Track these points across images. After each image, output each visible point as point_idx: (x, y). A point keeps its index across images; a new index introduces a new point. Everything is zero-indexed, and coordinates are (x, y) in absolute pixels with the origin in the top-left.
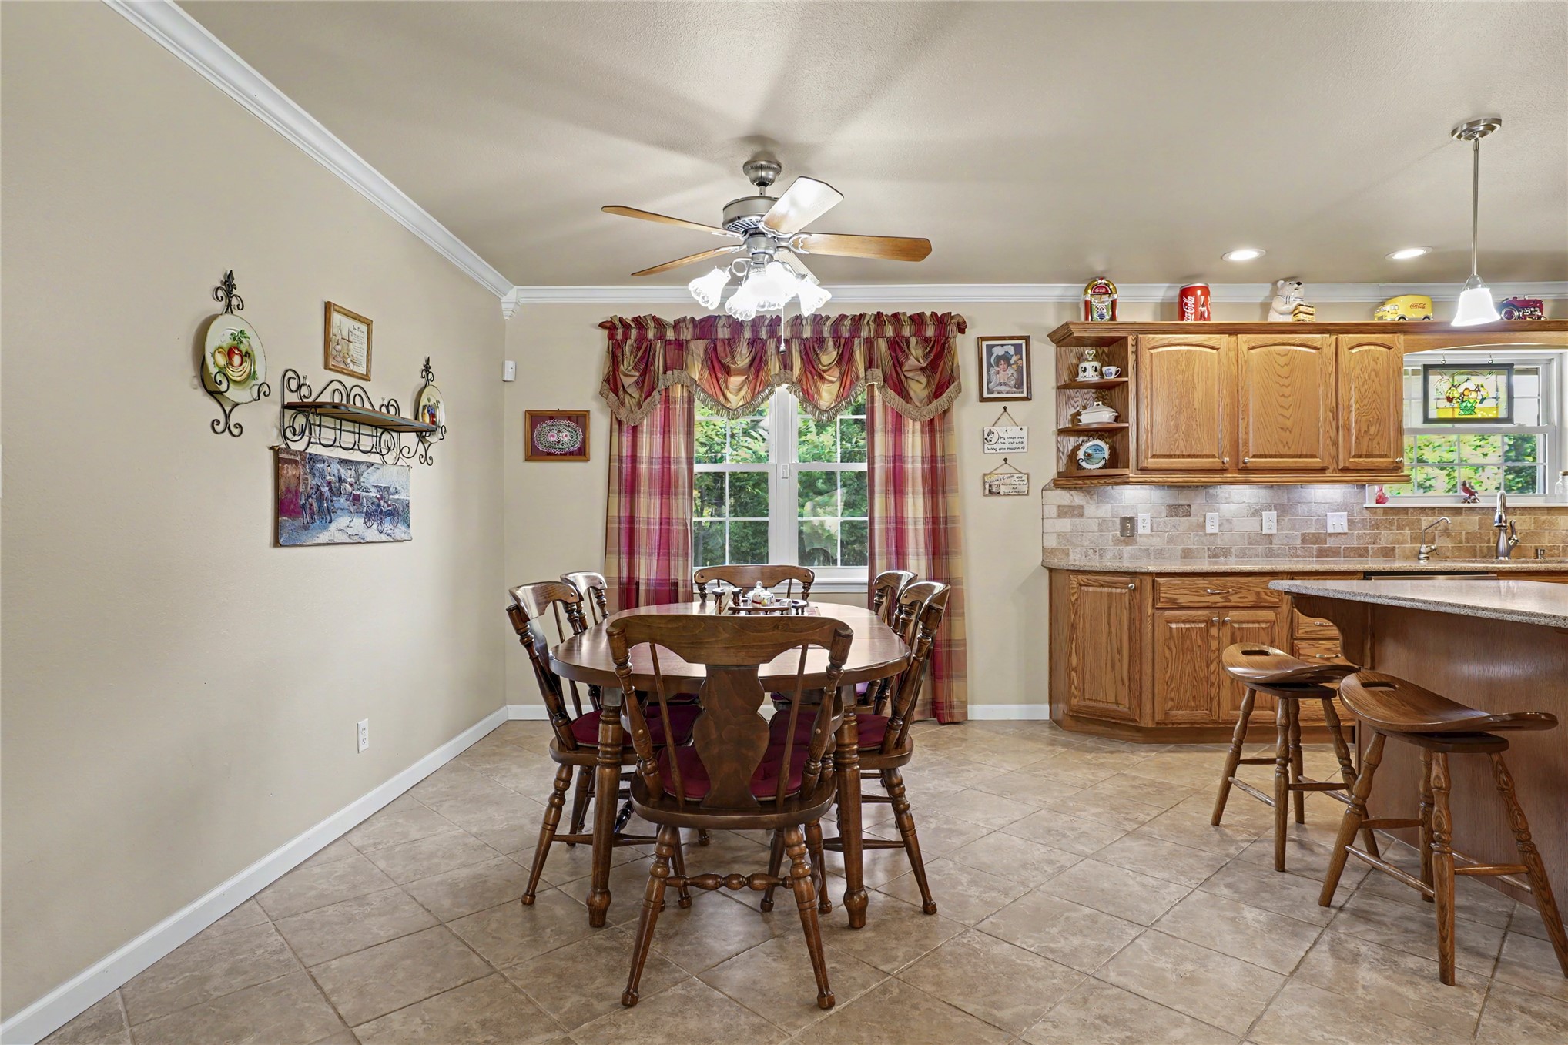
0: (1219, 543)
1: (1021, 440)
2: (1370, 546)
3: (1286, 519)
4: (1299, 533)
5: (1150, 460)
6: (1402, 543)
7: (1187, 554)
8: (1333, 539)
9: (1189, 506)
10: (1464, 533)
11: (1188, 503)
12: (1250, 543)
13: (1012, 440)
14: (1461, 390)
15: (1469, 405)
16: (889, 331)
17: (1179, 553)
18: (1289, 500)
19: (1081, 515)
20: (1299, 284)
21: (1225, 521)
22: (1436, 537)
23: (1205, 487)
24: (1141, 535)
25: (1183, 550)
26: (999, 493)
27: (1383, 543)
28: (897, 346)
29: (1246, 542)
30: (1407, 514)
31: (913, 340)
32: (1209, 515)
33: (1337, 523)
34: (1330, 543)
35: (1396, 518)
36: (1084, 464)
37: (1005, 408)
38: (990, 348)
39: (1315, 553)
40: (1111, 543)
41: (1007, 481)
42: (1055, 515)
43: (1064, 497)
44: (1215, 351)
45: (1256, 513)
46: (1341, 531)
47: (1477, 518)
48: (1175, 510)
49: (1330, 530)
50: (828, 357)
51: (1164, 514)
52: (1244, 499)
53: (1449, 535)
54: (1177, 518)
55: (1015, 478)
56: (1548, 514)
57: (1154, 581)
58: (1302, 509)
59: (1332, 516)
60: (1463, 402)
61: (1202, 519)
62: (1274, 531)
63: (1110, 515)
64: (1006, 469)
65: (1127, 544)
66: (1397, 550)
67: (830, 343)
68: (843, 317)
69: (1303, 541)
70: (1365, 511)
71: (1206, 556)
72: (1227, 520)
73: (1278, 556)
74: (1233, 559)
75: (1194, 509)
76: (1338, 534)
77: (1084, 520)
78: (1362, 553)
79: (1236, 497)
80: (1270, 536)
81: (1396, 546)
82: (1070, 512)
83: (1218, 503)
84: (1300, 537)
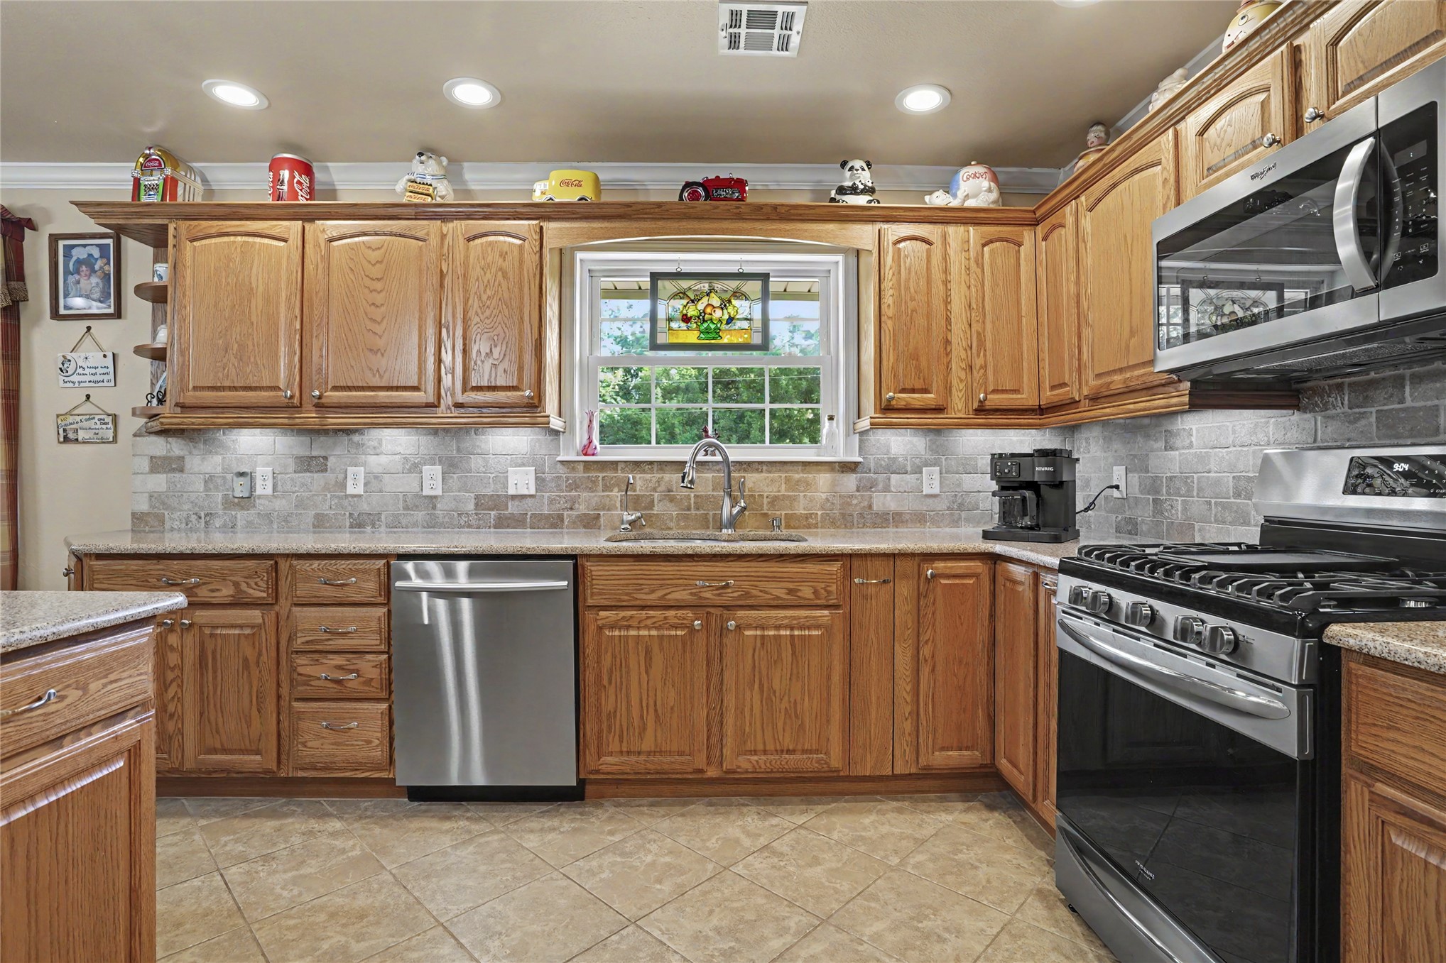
0: (365, 507)
1: (105, 371)
2: (565, 513)
3: (455, 476)
4: (472, 495)
5: (192, 393)
6: (609, 510)
7: (320, 523)
8: (516, 503)
9: (326, 458)
10: (692, 495)
11: (323, 454)
12: (406, 508)
13: (93, 371)
14: (701, 306)
15: (713, 326)
17: (310, 520)
18: (459, 450)
19: (182, 470)
20: (421, 155)
21: (372, 480)
22: (656, 503)
23: (348, 432)
24: (259, 497)
25: (317, 516)
26: (77, 440)
27: (582, 509)
29: (401, 506)
30: (616, 470)
32: (351, 470)
33: (521, 481)
34: (512, 508)
35: (601, 475)
37: (89, 328)
38: (68, 249)
39: (493, 522)
40: (220, 506)
41: (86, 424)
42: (147, 469)
43: (159, 446)
44: (282, 244)
45: (415, 468)
46: (526, 492)
47: (710, 475)
48: (308, 464)
49: (511, 491)
51: (291, 469)
52: (400, 449)
53: (672, 499)
54: (308, 474)
55: (96, 420)
56: (803, 471)
58: (476, 463)
59: (516, 473)
60: (704, 321)
61: (341, 476)
62: (439, 492)
63: (219, 469)
64: (87, 408)
65: (243, 508)
66: (602, 520)
69: (477, 505)
70: (559, 465)
71: (348, 524)
72: (376, 477)
73: (442, 525)
74: (383, 529)
75: (332, 462)
76: (523, 497)
77: (184, 475)
78: (555, 522)
79: (387, 446)
80: (432, 498)
81: (602, 513)
82: (171, 465)
83: (363, 454)
84: (473, 500)
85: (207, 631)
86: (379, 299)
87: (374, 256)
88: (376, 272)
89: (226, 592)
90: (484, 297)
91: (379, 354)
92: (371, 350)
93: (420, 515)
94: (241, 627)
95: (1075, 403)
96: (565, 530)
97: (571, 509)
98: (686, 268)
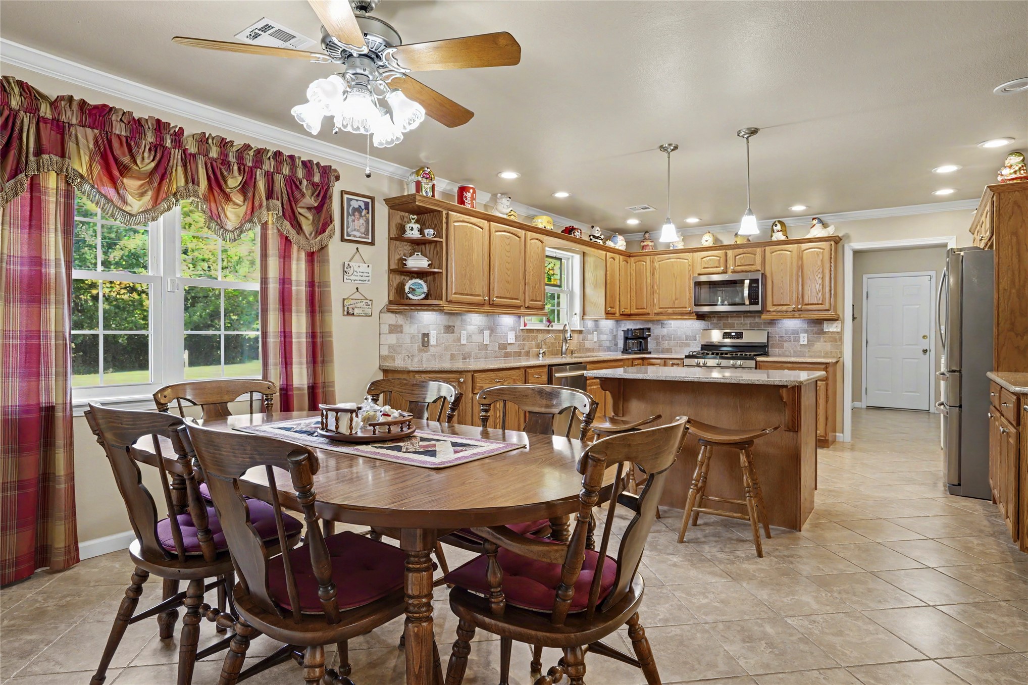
0: (467, 350)
1: (367, 275)
2: (522, 352)
3: (493, 335)
4: (498, 343)
5: (453, 296)
7: (453, 359)
9: (454, 326)
11: (453, 324)
12: (479, 350)
13: (362, 274)
16: (286, 171)
17: (449, 357)
18: (494, 323)
19: (402, 332)
20: (510, 198)
21: (469, 336)
23: (461, 314)
24: (431, 346)
25: (451, 355)
26: (353, 314)
28: (292, 183)
29: (477, 350)
31: (305, 182)
32: (462, 332)
33: (512, 337)
35: (530, 335)
36: (410, 295)
37: (357, 249)
38: (349, 200)
39: (503, 355)
40: (417, 352)
41: (358, 305)
42: (387, 332)
43: (391, 319)
44: (482, 230)
45: (481, 331)
46: (512, 342)
48: (449, 329)
49: (509, 342)
50: (234, 181)
51: (443, 332)
52: (477, 323)
54: (449, 334)
55: (364, 303)
57: (473, 376)
58: (499, 329)
59: (509, 334)
61: (459, 335)
62: (488, 342)
63: (416, 332)
64: (357, 296)
65: (425, 352)
67: (236, 168)
68: (247, 147)
69: (499, 348)
70: (520, 331)
71: (461, 358)
73: (489, 358)
75: (456, 328)
76: (512, 344)
77: (403, 335)
78: (519, 354)
79: (473, 322)
80: (487, 345)
81: (531, 350)
82: (395, 329)
83: (465, 325)
84: (498, 346)
90: (534, 264)
91: (509, 284)
93: (483, 353)
95: (649, 314)
96: (522, 357)
97: (524, 349)
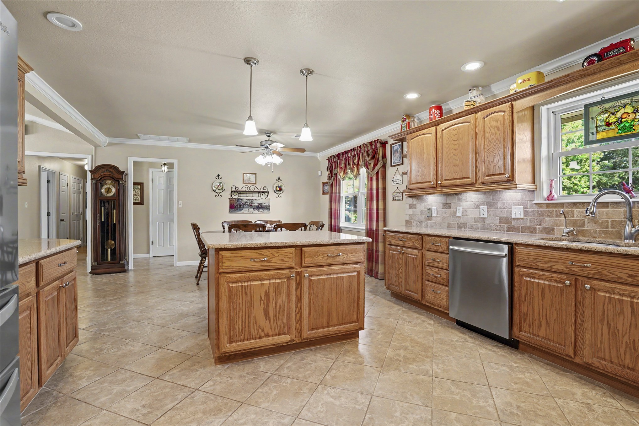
0: (462, 221)
1: (400, 180)
2: (537, 227)
3: (492, 210)
4: (498, 217)
6: (559, 226)
7: (449, 226)
8: (516, 221)
9: (450, 204)
10: (610, 220)
11: (450, 202)
12: (475, 222)
13: (398, 180)
14: (619, 115)
15: (627, 125)
17: (446, 225)
18: (493, 199)
19: (415, 208)
21: (464, 211)
22: (586, 223)
23: (457, 194)
24: (433, 216)
25: (448, 223)
26: (395, 200)
27: (545, 225)
29: (473, 221)
30: (564, 207)
32: (458, 207)
33: (517, 212)
34: (514, 224)
35: (555, 210)
37: (397, 169)
38: (393, 147)
39: (506, 229)
40: (424, 219)
41: (396, 196)
42: (408, 208)
43: (411, 201)
44: (431, 135)
45: (478, 207)
46: (519, 217)
48: (447, 206)
49: (513, 216)
50: (356, 160)
51: (441, 208)
52: (473, 200)
53: (596, 222)
54: (446, 209)
55: (399, 194)
58: (499, 204)
59: (515, 208)
60: (621, 123)
61: (455, 210)
62: (486, 216)
63: (424, 208)
64: (397, 191)
65: (429, 220)
66: (555, 231)
67: (356, 154)
69: (500, 222)
70: (534, 205)
71: (457, 227)
72: (466, 210)
73: (487, 229)
74: (467, 229)
75: (452, 205)
76: (519, 219)
77: (416, 210)
78: (532, 230)
79: (469, 199)
80: (484, 218)
81: (555, 228)
82: (413, 207)
83: (462, 202)
84: (499, 220)
85: (407, 255)
86: (456, 147)
87: (455, 132)
88: (455, 138)
89: (411, 245)
90: (490, 139)
91: (457, 167)
92: (454, 166)
93: (479, 225)
94: (414, 255)
96: (537, 234)
97: (540, 225)
98: (607, 97)
